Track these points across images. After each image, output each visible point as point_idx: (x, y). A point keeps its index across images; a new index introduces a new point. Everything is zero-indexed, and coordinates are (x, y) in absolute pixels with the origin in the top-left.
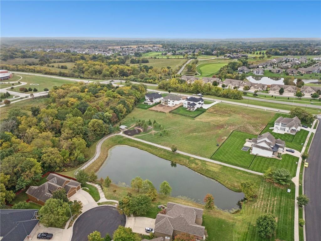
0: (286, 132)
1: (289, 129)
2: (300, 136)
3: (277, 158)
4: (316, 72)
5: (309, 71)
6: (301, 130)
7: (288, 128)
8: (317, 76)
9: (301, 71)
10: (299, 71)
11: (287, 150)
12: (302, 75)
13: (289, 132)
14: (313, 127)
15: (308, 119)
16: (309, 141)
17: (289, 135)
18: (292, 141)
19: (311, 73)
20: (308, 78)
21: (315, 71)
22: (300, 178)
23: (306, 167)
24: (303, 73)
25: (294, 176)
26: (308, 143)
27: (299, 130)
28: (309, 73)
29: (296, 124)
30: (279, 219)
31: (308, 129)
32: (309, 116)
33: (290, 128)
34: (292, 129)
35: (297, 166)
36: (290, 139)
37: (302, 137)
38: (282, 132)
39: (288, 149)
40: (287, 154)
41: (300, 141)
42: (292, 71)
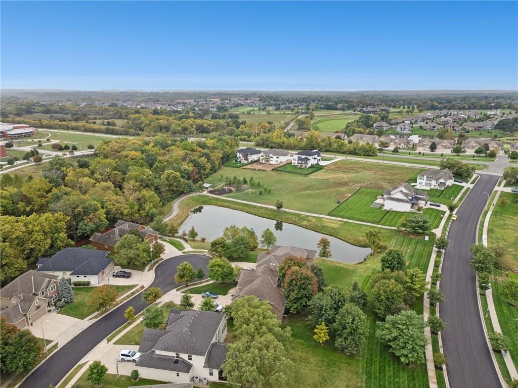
0: (433, 187)
1: (437, 183)
2: (451, 191)
3: (417, 212)
4: (490, 129)
5: (479, 127)
6: (454, 185)
7: (435, 182)
8: (491, 133)
9: (467, 128)
10: (464, 127)
11: (431, 205)
12: (468, 132)
13: (437, 187)
14: (470, 182)
15: (463, 171)
16: (462, 196)
17: (436, 190)
18: (439, 196)
19: (482, 129)
20: (476, 136)
21: (488, 126)
22: (444, 229)
23: (453, 220)
24: (470, 129)
25: (437, 227)
26: (460, 198)
27: (450, 185)
28: (479, 130)
29: (446, 176)
30: (410, 262)
31: (464, 184)
32: (464, 167)
33: (437, 181)
34: (441, 183)
35: (441, 219)
36: (438, 194)
37: (453, 192)
38: (428, 188)
39: (432, 203)
40: (429, 208)
41: (450, 196)
42: (453, 127)
